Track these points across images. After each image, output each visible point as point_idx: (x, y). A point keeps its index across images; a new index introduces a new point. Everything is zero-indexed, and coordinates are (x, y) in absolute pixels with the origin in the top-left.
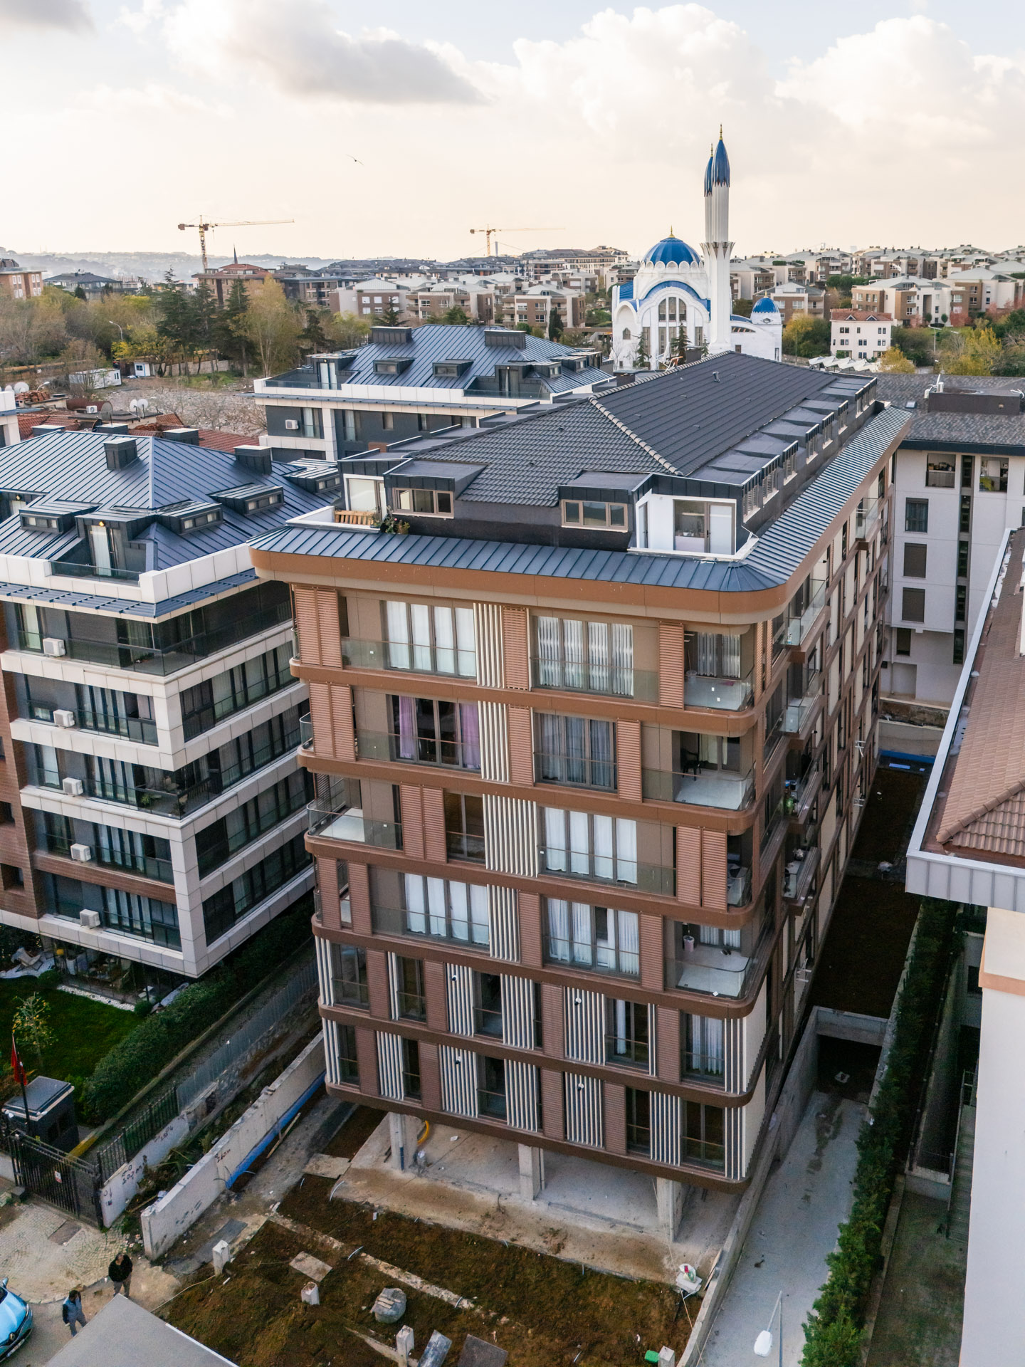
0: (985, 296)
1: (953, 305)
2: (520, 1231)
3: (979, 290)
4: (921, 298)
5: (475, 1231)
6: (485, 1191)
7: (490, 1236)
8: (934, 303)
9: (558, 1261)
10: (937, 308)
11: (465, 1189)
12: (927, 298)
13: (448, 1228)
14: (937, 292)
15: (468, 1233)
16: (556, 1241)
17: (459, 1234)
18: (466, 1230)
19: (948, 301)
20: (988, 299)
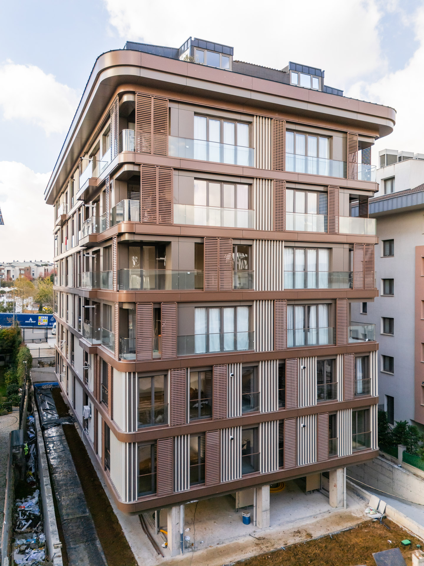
0: (32, 273)
1: (20, 274)
2: (283, 540)
3: (29, 270)
4: (6, 271)
5: (262, 552)
6: (239, 538)
7: (272, 550)
8: (12, 274)
9: (315, 540)
10: (13, 276)
11: (227, 543)
12: (8, 271)
13: (246, 560)
14: (13, 269)
15: (259, 556)
16: (304, 534)
17: (255, 558)
18: (257, 554)
19: (18, 272)
20: (33, 274)
